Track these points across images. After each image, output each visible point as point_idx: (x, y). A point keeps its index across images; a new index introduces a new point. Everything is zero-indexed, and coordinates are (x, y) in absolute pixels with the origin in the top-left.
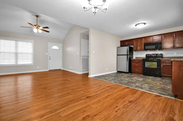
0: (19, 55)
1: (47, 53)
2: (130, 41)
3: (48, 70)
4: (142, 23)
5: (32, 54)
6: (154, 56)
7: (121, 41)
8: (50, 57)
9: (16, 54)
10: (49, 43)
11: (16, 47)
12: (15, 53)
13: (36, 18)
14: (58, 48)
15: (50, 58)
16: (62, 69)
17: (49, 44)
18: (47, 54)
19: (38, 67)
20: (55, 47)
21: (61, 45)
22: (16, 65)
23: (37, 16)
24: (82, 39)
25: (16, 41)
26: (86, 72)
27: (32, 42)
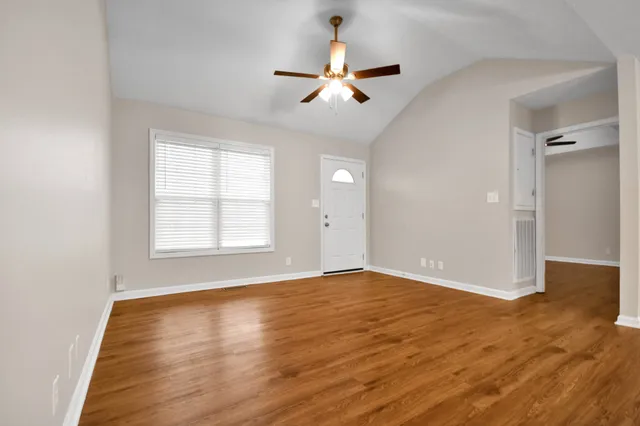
3: (319, 274)
5: (269, 204)
8: (326, 217)
9: (217, 205)
10: (323, 156)
12: (211, 199)
14: (351, 180)
15: (326, 221)
16: (367, 268)
17: (325, 162)
18: (315, 204)
19: (289, 261)
20: (343, 176)
21: (363, 167)
22: (216, 252)
24: (516, 129)
25: (216, 149)
26: (529, 291)
27: (270, 156)
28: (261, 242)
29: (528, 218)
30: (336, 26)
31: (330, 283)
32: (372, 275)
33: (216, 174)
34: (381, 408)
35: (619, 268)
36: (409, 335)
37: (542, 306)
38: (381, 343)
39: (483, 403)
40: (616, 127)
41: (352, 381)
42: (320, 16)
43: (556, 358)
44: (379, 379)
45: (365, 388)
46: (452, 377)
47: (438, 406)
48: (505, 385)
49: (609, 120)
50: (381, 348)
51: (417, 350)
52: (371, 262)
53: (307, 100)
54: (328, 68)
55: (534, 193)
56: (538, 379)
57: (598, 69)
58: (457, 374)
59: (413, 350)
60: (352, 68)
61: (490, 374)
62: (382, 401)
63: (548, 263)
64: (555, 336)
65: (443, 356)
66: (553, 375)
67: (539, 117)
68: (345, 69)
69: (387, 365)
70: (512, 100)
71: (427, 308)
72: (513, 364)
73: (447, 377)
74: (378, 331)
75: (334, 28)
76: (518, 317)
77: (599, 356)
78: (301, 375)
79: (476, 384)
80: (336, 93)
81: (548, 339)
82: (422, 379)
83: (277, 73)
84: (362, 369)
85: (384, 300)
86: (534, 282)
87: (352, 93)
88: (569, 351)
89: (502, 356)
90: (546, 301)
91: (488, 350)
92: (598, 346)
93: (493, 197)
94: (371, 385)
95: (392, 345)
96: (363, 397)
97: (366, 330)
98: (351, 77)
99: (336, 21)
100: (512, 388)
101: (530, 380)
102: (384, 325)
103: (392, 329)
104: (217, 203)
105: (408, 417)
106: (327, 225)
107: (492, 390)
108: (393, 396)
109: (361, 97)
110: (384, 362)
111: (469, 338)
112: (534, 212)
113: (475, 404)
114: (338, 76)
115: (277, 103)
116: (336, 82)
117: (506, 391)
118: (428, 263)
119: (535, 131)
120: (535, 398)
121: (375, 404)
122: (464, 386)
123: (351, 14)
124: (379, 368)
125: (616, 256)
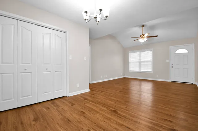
0: (142, 63)
1: (168, 60)
5: (152, 62)
8: (172, 65)
9: (140, 63)
11: (140, 56)
13: (142, 28)
14: (187, 52)
19: (157, 76)
23: (143, 26)
27: (152, 51)
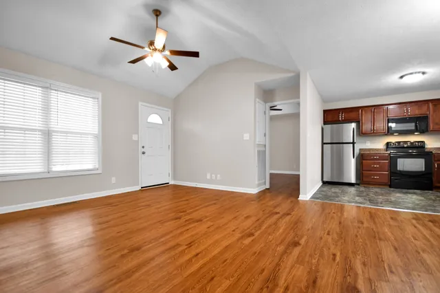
1: (137, 136)
2: (351, 111)
3: (138, 188)
4: (419, 72)
5: (96, 136)
6: (405, 146)
7: (325, 111)
8: (143, 147)
10: (140, 103)
12: (41, 130)
14: (160, 122)
15: (143, 150)
16: (172, 182)
17: (142, 107)
18: (135, 137)
19: (113, 180)
20: (155, 119)
21: (169, 113)
24: (257, 100)
25: (47, 88)
26: (263, 188)
27: (98, 99)
28: (90, 167)
29: (263, 149)
30: (157, 16)
31: (147, 194)
32: (176, 187)
33: (46, 109)
34: (197, 255)
35: (299, 175)
36: (206, 217)
37: (268, 195)
38: (190, 223)
39: (247, 241)
40: (299, 104)
41: (178, 245)
42: (146, 6)
43: (277, 216)
44: (193, 242)
45: (186, 247)
46: (231, 233)
47: (227, 247)
48: (256, 231)
49: (296, 100)
50: (190, 226)
51: (212, 224)
52: (174, 178)
53: (134, 62)
54: (152, 43)
55: (265, 135)
56: (270, 226)
57: (292, 74)
58: (234, 231)
59: (210, 223)
60: (168, 47)
61: (249, 228)
62: (198, 251)
63: (271, 174)
64: (275, 207)
65: (226, 224)
66: (276, 223)
67: (267, 94)
68: (164, 47)
69: (197, 234)
70: (256, 84)
71: (214, 202)
72: (258, 223)
73: (229, 233)
74: (188, 217)
75: (155, 17)
76: (259, 201)
77: (292, 213)
78: (143, 249)
79: (243, 234)
80: (157, 61)
81: (272, 209)
82: (217, 237)
83: (112, 39)
84: (182, 238)
85: (187, 200)
86: (265, 184)
87: (168, 64)
88: (281, 213)
89: (254, 219)
90: (270, 192)
91: (248, 217)
92: (292, 209)
93: (246, 137)
94: (190, 245)
95: (196, 224)
96: (186, 251)
97: (180, 218)
98: (167, 53)
99: (157, 13)
100: (259, 232)
101: (266, 228)
102: (189, 214)
103: (195, 215)
104: (47, 135)
105: (213, 254)
106: (144, 153)
107: (251, 235)
108: (202, 248)
109: (172, 67)
110: (193, 233)
111: (238, 214)
112: (265, 146)
113: (244, 242)
114: (159, 50)
115: (106, 59)
116: (157, 54)
117: (257, 234)
118: (211, 176)
119: (266, 102)
120: (269, 234)
121: (194, 253)
122: (238, 235)
123: (168, 11)
124: (192, 236)
125: (298, 169)
